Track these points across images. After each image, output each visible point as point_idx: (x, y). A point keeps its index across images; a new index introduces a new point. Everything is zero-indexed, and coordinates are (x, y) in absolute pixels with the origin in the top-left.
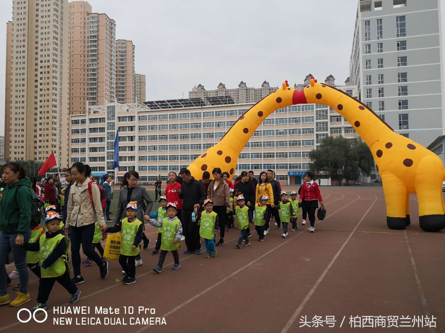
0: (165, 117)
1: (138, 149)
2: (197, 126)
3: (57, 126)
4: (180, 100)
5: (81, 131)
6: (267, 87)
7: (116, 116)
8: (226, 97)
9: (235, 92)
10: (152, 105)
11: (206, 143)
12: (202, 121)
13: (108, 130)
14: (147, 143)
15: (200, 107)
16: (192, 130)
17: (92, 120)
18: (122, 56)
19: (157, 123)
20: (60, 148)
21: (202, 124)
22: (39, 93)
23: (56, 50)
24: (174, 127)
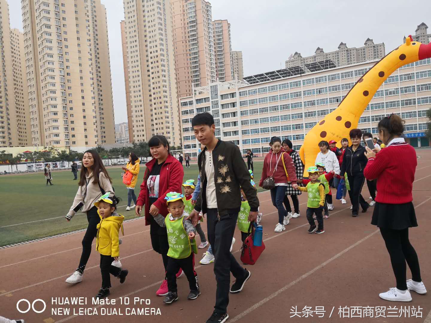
0: (264, 90)
1: (241, 124)
2: (298, 95)
3: (169, 109)
4: (278, 71)
5: (190, 112)
6: (371, 44)
7: (219, 94)
8: (327, 61)
9: (334, 55)
10: (250, 79)
11: (307, 111)
12: (302, 89)
13: (213, 108)
14: (249, 117)
15: (300, 75)
16: (292, 100)
17: (198, 101)
18: (219, 36)
19: (257, 96)
20: (173, 128)
21: (302, 93)
22: (152, 81)
23: (162, 40)
24: (274, 98)
